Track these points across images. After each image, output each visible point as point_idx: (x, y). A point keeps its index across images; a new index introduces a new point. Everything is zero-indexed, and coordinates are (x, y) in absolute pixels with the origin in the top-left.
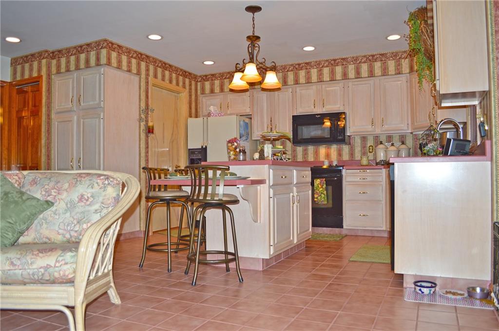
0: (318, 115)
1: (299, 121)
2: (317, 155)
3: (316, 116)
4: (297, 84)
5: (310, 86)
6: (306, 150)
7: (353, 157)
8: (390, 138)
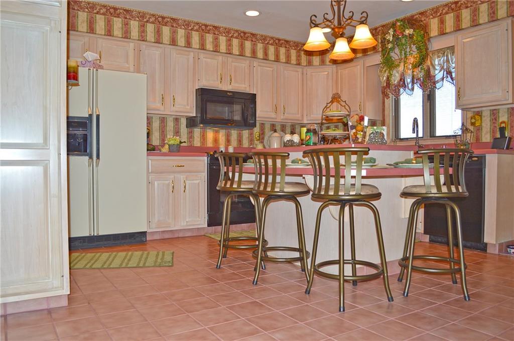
0: (230, 92)
1: (206, 96)
2: (204, 140)
3: (228, 94)
4: (204, 49)
5: (218, 55)
6: (191, 132)
7: (241, 144)
8: (283, 127)
